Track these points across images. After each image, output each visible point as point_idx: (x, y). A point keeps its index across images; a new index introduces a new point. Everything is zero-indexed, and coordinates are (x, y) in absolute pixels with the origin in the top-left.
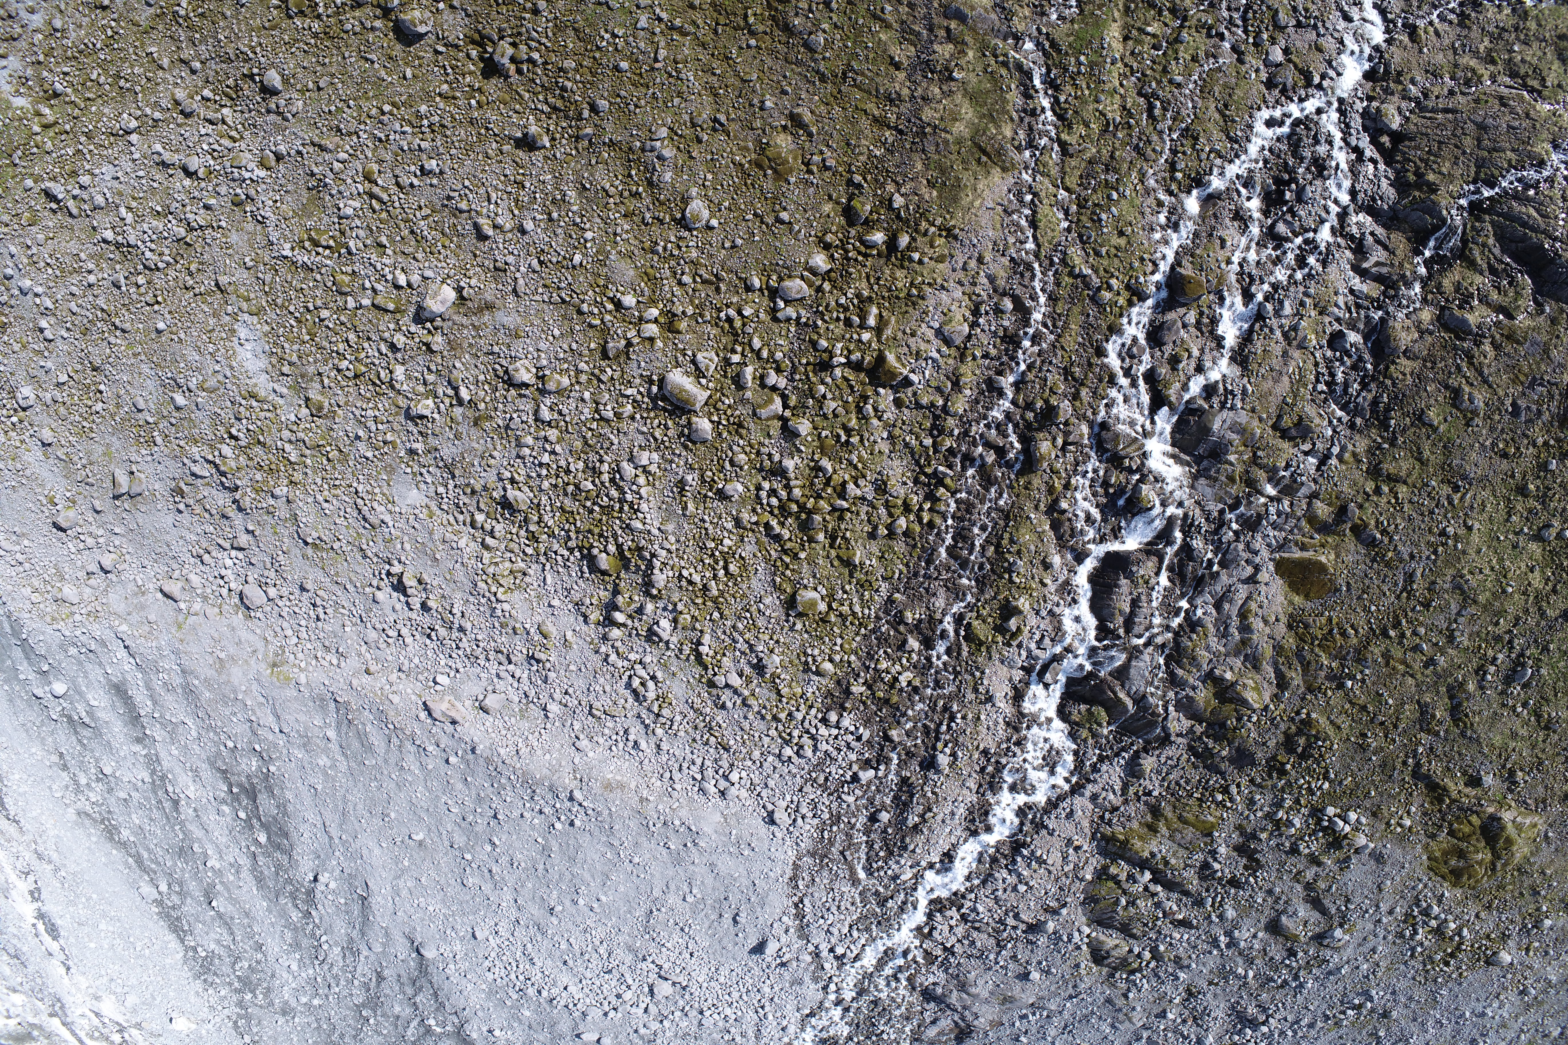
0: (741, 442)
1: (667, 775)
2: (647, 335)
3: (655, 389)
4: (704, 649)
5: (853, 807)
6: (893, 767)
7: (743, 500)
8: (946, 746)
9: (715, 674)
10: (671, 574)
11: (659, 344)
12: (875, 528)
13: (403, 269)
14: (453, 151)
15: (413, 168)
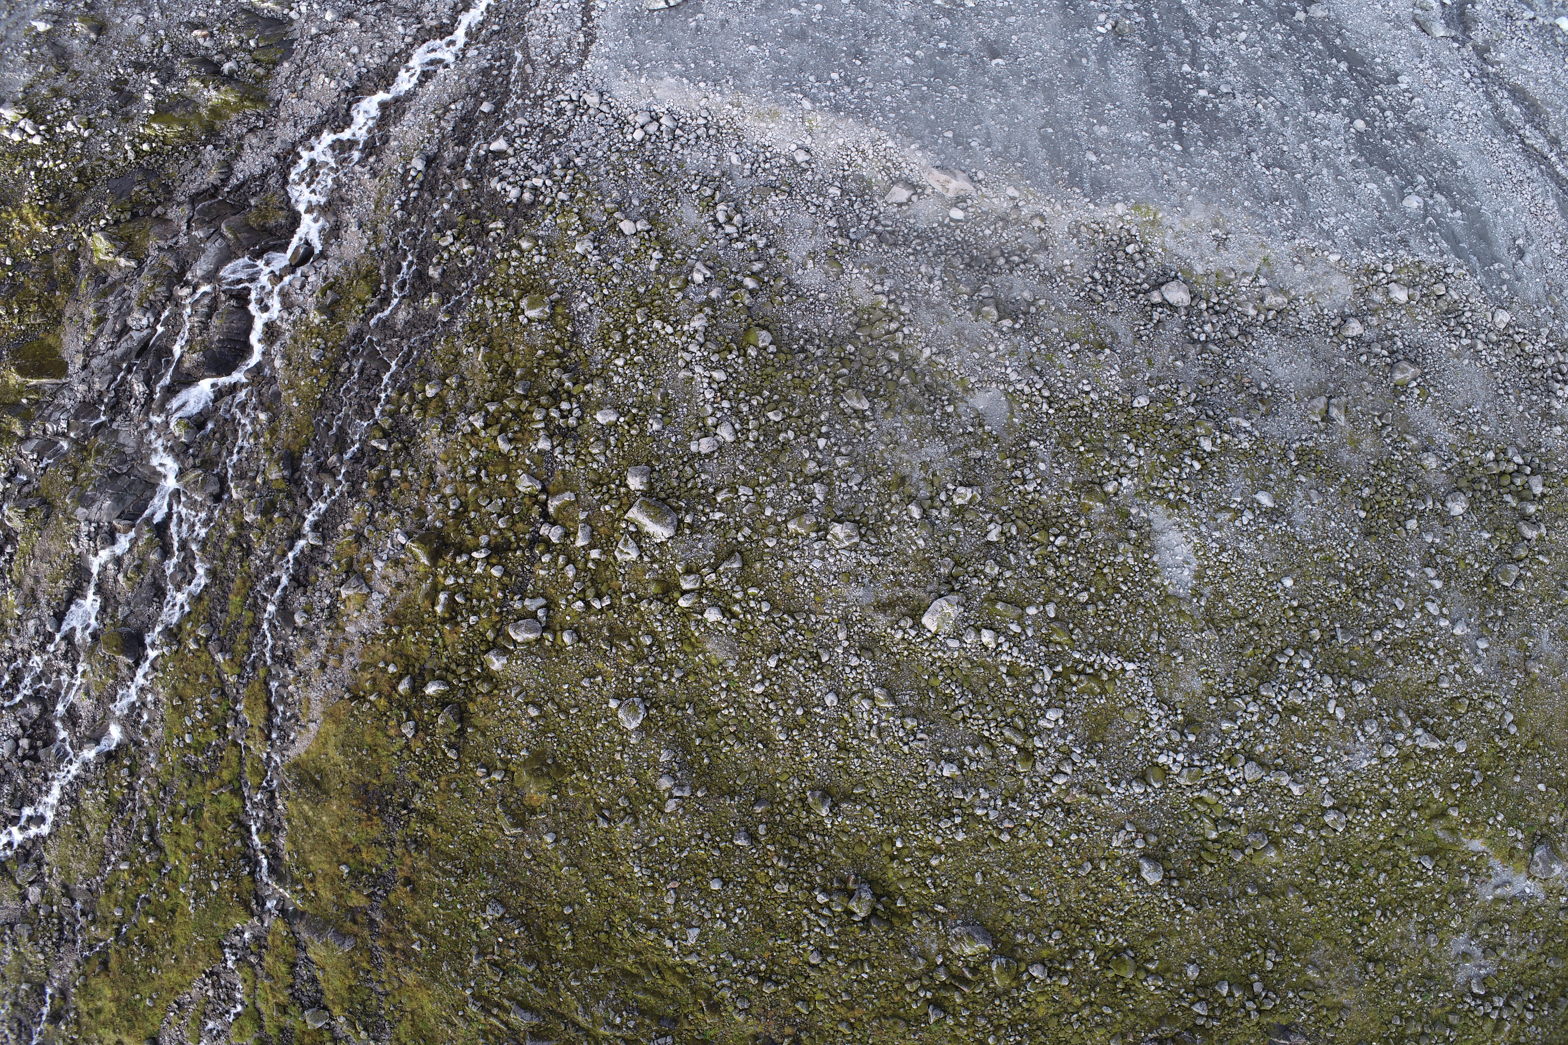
0: (595, 466)
1: (712, 132)
3: (688, 519)
4: (657, 255)
5: (519, 113)
6: (472, 155)
7: (599, 406)
8: (414, 178)
9: (648, 232)
10: (686, 328)
11: (680, 568)
12: (461, 386)
13: (986, 649)
14: (923, 786)
15: (973, 766)
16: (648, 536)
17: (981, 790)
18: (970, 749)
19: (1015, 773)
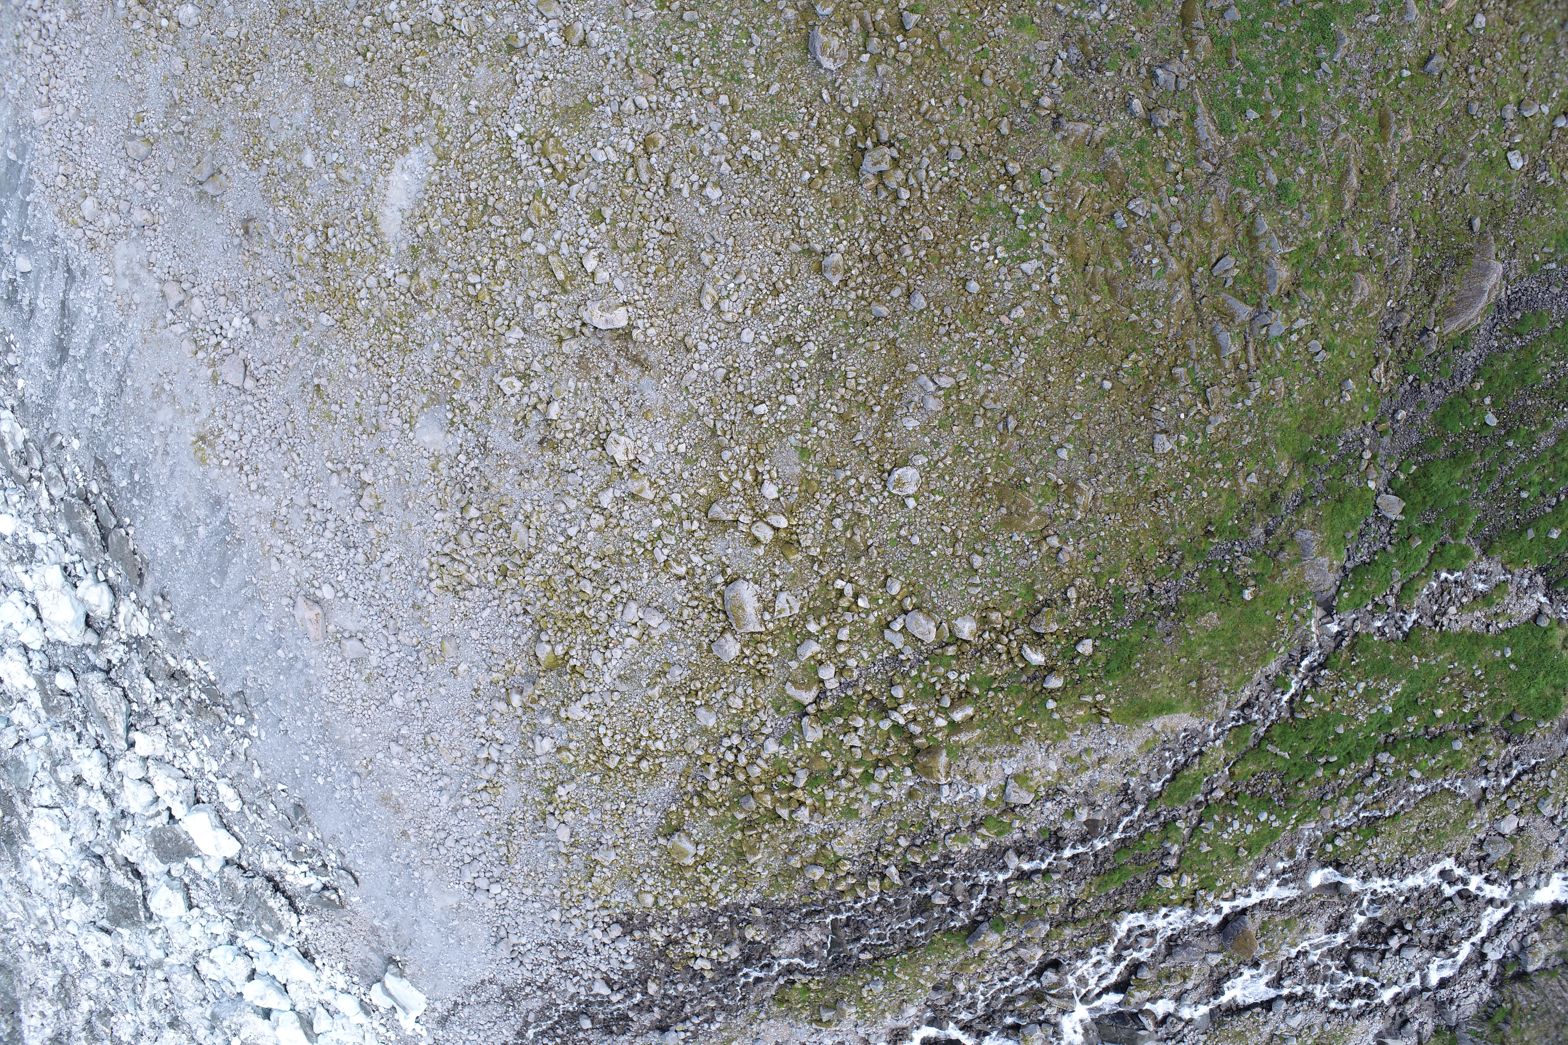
0: (750, 691)
2: (757, 534)
3: (720, 579)
4: (561, 790)
5: (568, 995)
6: (628, 1003)
7: (704, 731)
8: (685, 1031)
9: (553, 815)
10: (589, 718)
11: (761, 551)
12: (792, 852)
13: (600, 254)
15: (695, 178)
16: (760, 599)
17: (706, 153)
18: (686, 193)
19: (671, 141)
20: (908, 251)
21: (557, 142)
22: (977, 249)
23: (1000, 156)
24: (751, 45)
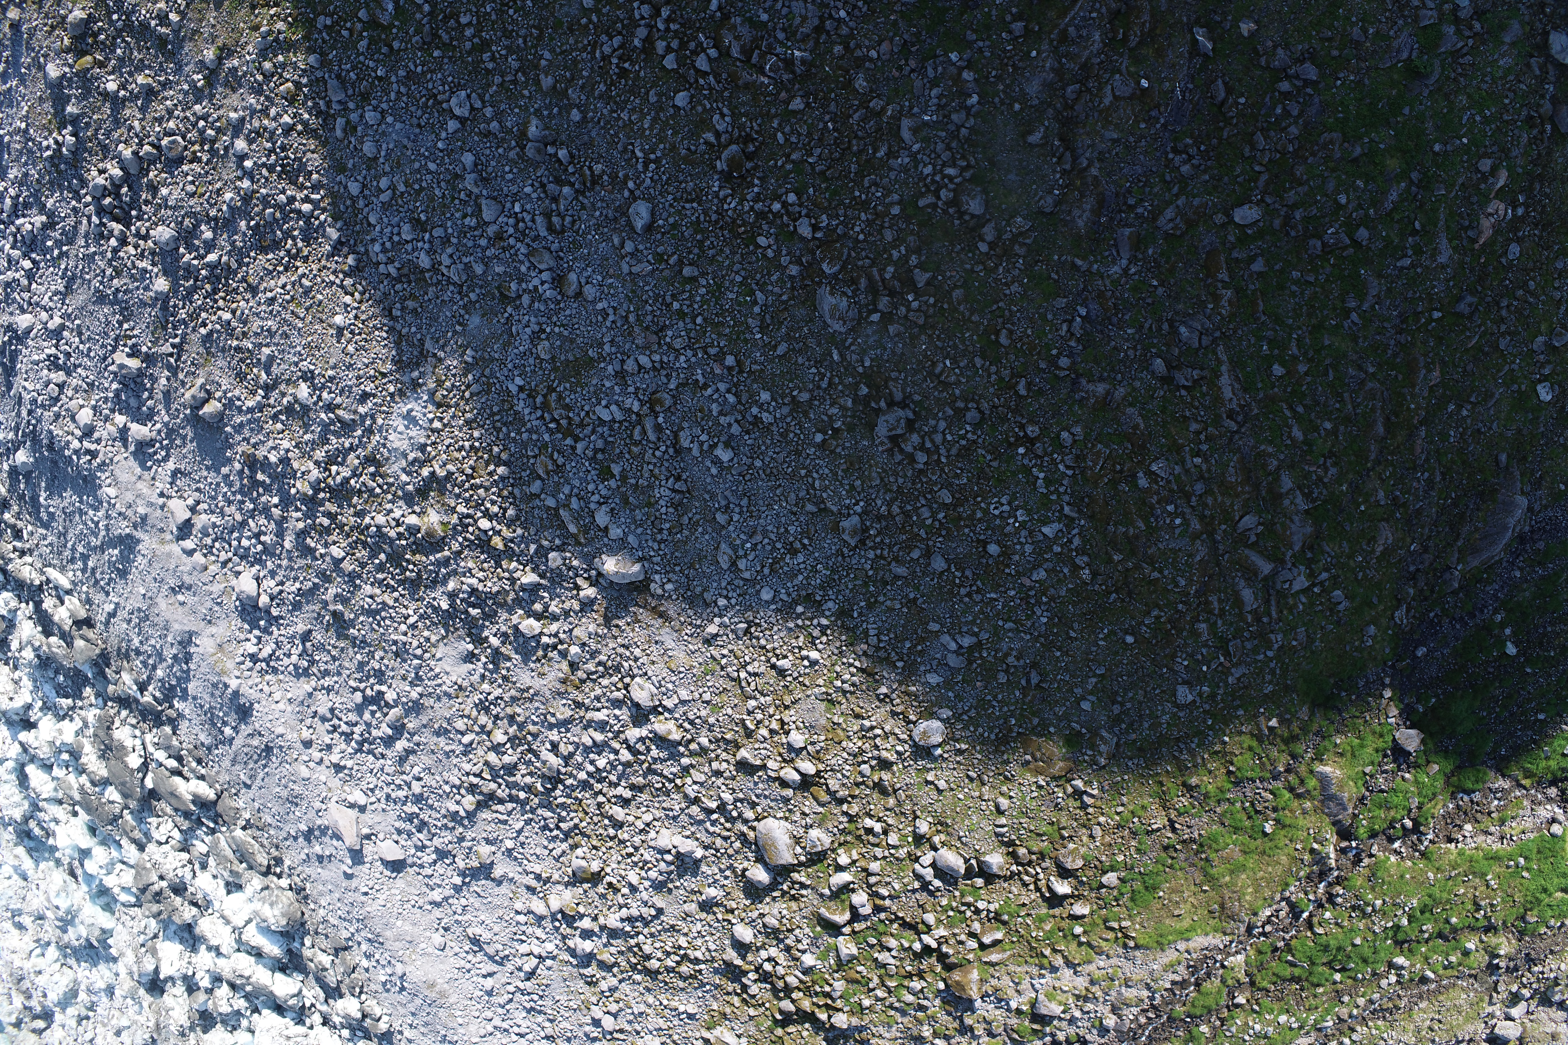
0: (785, 913)
2: (785, 778)
13: (612, 510)
14: (758, 463)
15: (704, 437)
16: (791, 835)
18: (696, 452)
19: (677, 400)
20: (925, 513)
21: (560, 398)
22: (997, 512)
23: (1019, 419)
24: (755, 303)
